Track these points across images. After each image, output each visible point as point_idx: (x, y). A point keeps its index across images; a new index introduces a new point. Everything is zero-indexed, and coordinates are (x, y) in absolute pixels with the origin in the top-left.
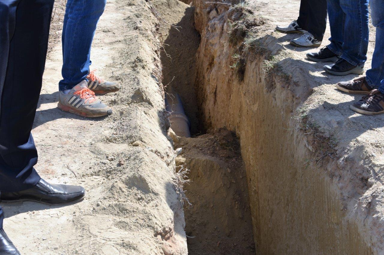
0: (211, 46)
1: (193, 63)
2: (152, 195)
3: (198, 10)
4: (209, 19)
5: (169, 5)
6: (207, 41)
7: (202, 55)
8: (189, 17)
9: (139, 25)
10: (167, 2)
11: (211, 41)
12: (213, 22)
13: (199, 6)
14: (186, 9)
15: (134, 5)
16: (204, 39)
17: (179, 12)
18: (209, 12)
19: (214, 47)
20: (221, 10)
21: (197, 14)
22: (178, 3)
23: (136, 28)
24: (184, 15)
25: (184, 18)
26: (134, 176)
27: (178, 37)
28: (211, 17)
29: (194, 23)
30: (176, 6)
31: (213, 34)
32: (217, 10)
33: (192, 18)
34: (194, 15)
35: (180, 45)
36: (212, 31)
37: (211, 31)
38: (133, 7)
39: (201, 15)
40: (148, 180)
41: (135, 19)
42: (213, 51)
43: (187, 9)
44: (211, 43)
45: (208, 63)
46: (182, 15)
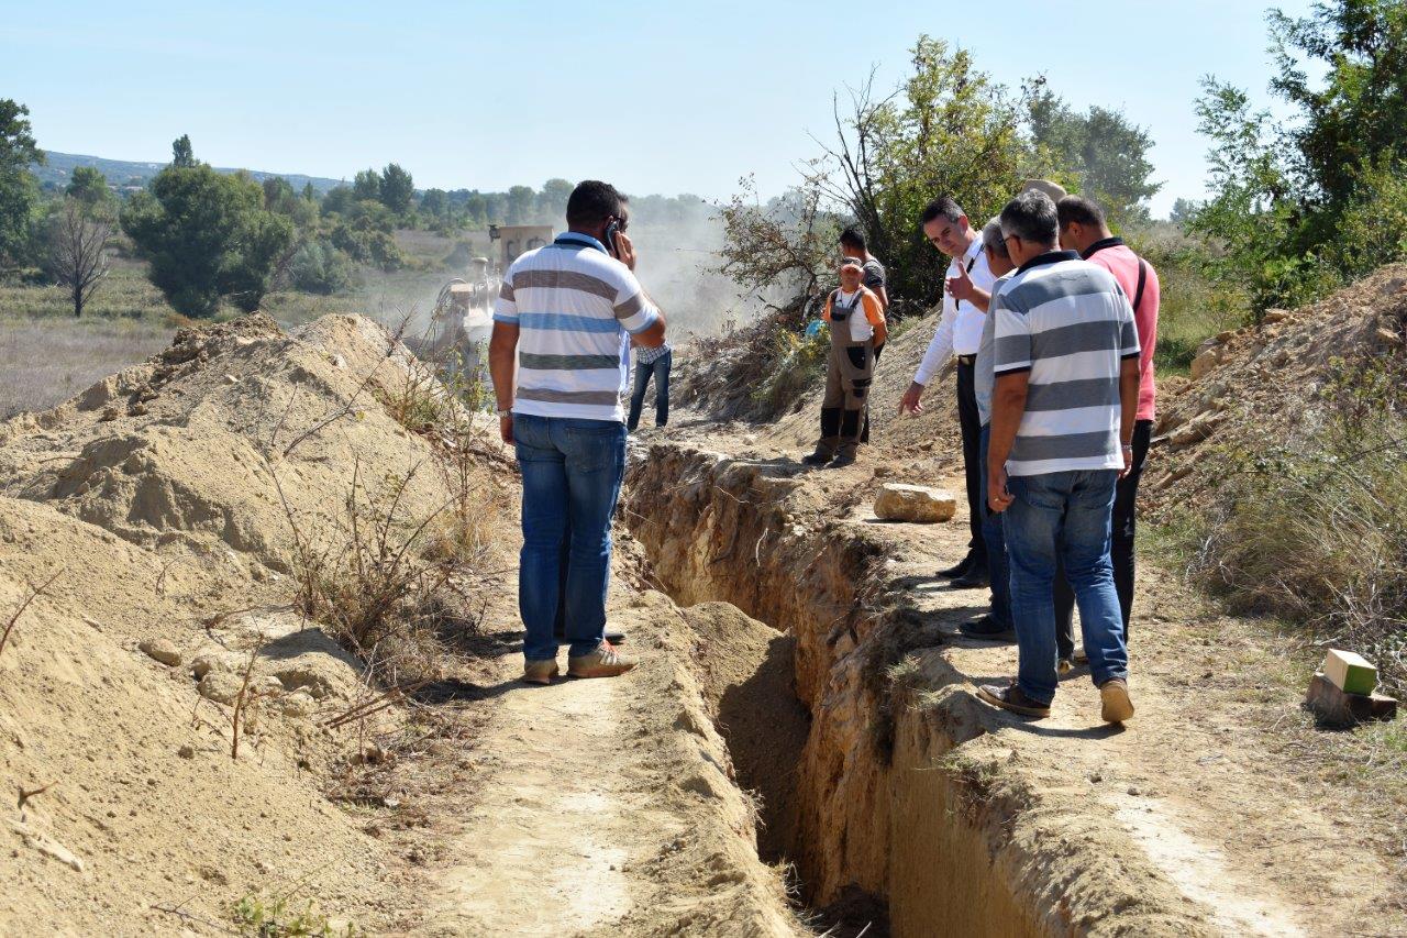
0: (837, 727)
1: (789, 792)
2: (716, 800)
3: (805, 642)
4: (834, 661)
5: (719, 630)
6: (826, 716)
7: (813, 759)
8: (779, 665)
9: (664, 640)
10: (713, 621)
11: (835, 714)
12: (841, 665)
13: (808, 627)
14: (771, 643)
15: (644, 605)
16: (818, 713)
17: (750, 649)
18: (832, 643)
19: (843, 728)
20: (863, 633)
21: (802, 652)
22: (745, 625)
23: (660, 646)
24: (765, 658)
25: (764, 668)
26: (693, 779)
27: (745, 720)
28: (839, 655)
29: (794, 682)
30: (742, 633)
31: (843, 695)
32: (854, 635)
33: (789, 665)
34: (793, 658)
35: (753, 742)
36: (840, 688)
37: (836, 689)
38: (644, 610)
39: (814, 653)
40: (711, 782)
41: (653, 630)
42: (841, 739)
43: (773, 643)
44: (835, 720)
45: (829, 776)
46: (757, 660)
